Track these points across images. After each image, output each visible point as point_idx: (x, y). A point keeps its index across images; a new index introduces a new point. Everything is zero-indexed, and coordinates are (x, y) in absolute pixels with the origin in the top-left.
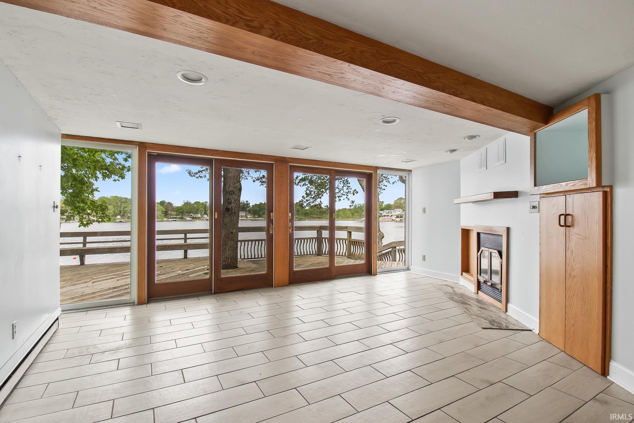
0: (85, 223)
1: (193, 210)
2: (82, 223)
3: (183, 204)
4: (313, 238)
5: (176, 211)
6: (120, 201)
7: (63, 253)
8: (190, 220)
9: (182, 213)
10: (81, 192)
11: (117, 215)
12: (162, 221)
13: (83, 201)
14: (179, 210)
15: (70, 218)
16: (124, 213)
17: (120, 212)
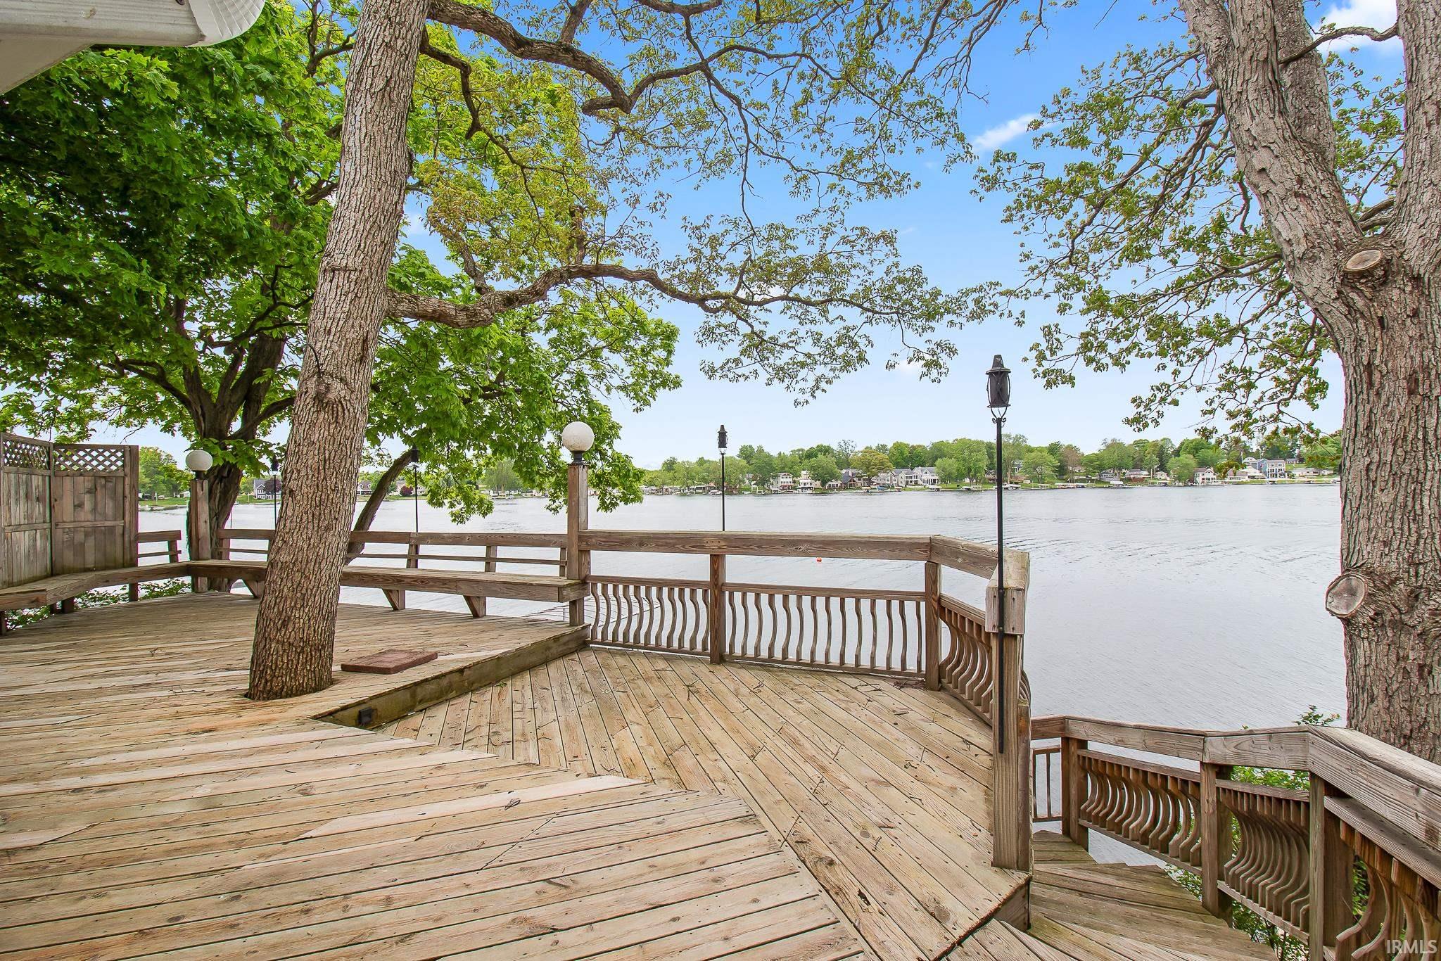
1: (1126, 461)
3: (1103, 447)
5: (1086, 465)
6: (968, 448)
8: (1118, 487)
9: (1101, 468)
11: (963, 477)
12: (1051, 489)
14: (1092, 462)
16: (976, 473)
17: (970, 470)
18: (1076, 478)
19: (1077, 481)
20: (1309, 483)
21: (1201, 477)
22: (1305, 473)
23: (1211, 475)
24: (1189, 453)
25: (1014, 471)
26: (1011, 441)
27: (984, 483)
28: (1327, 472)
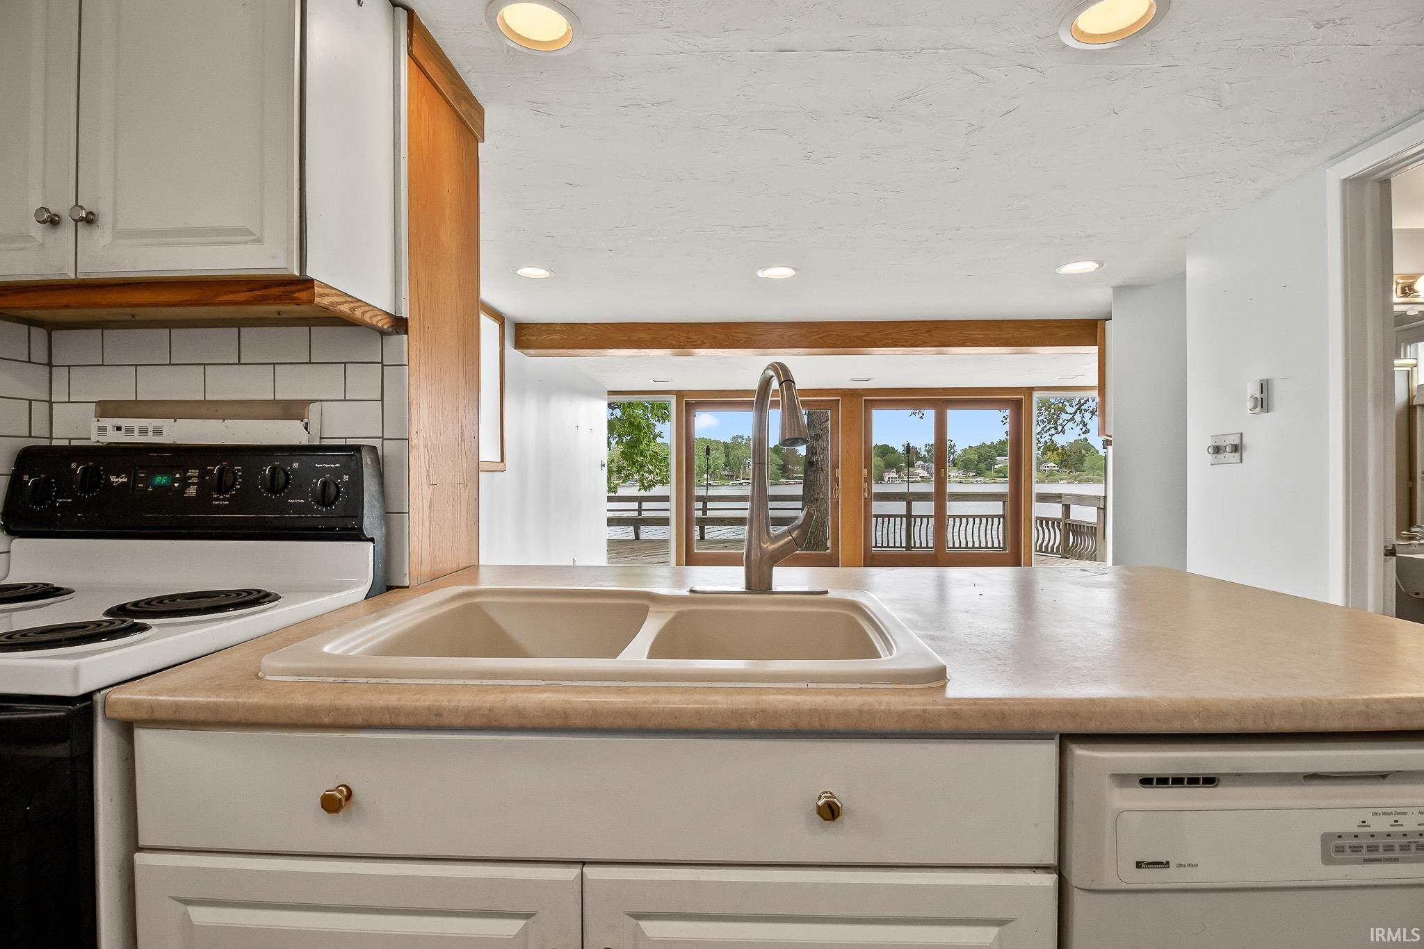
0: (646, 485)
2: (643, 485)
4: (993, 517)
7: (611, 522)
10: (639, 441)
12: (777, 484)
13: (642, 454)
15: (628, 477)
16: (715, 469)
17: (709, 467)
18: (795, 475)
19: (796, 478)
20: (960, 482)
21: (888, 476)
22: (957, 474)
23: (894, 475)
24: (879, 456)
25: (745, 468)
26: (744, 442)
27: (721, 478)
28: (972, 474)
